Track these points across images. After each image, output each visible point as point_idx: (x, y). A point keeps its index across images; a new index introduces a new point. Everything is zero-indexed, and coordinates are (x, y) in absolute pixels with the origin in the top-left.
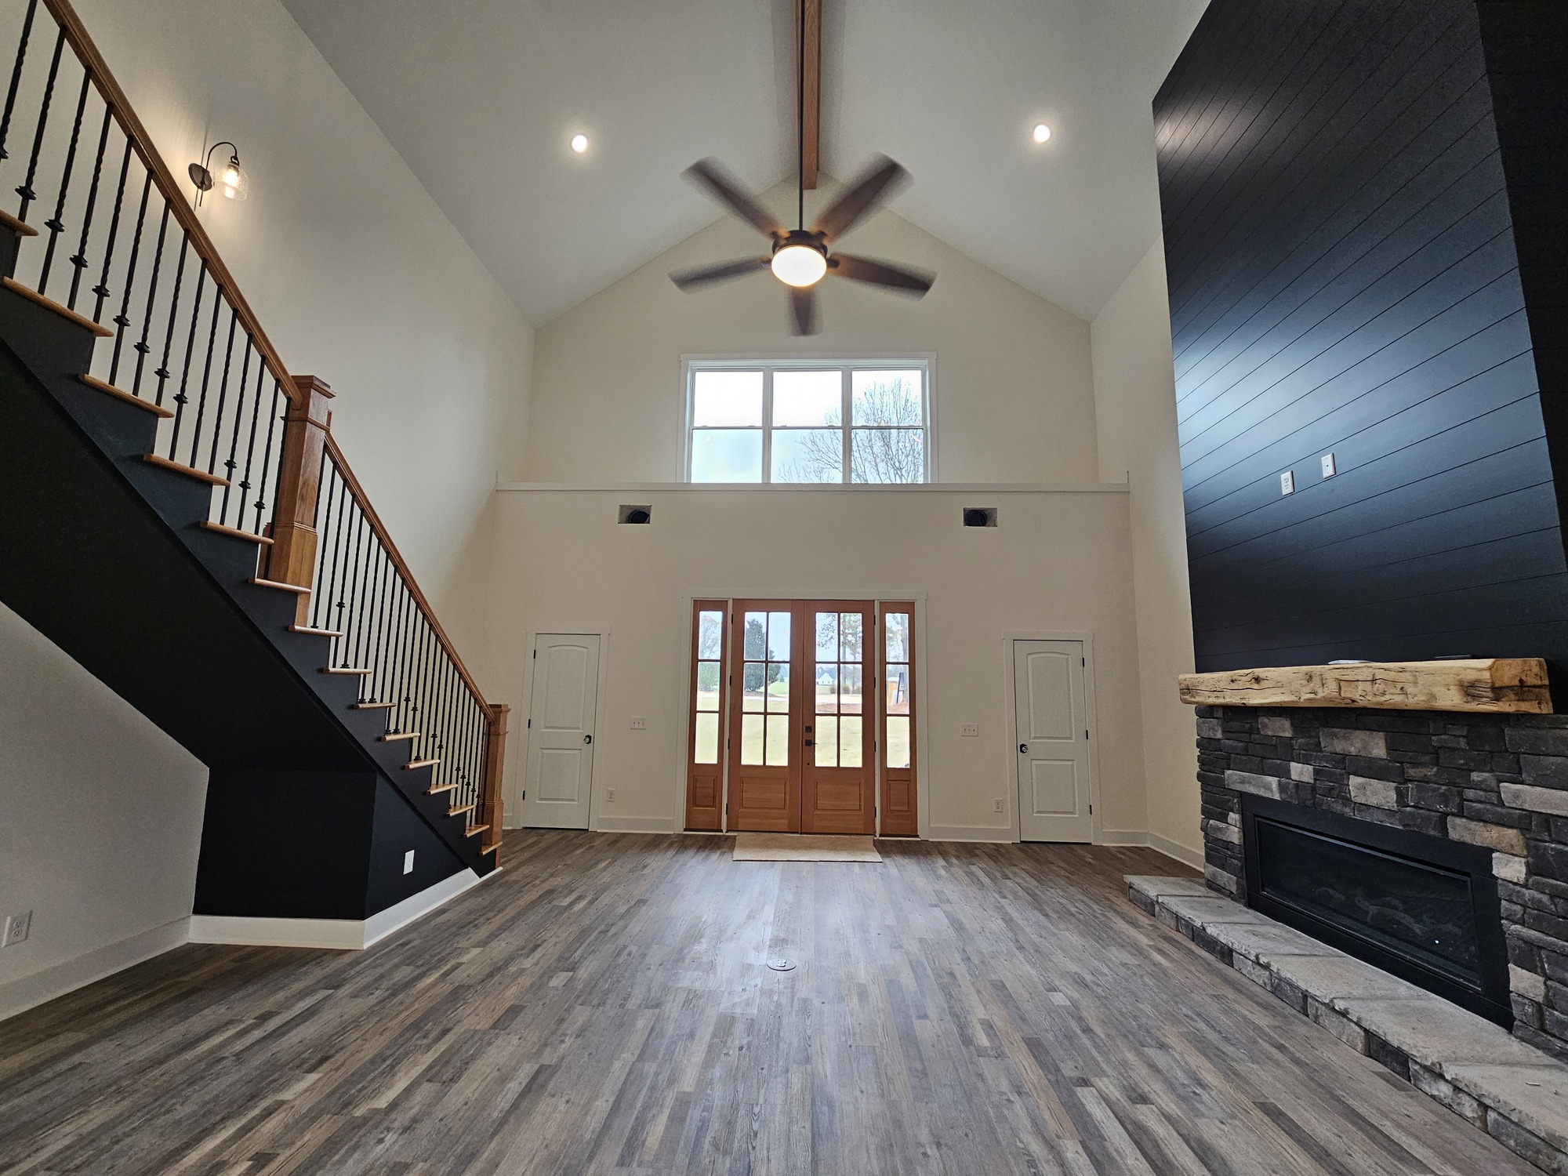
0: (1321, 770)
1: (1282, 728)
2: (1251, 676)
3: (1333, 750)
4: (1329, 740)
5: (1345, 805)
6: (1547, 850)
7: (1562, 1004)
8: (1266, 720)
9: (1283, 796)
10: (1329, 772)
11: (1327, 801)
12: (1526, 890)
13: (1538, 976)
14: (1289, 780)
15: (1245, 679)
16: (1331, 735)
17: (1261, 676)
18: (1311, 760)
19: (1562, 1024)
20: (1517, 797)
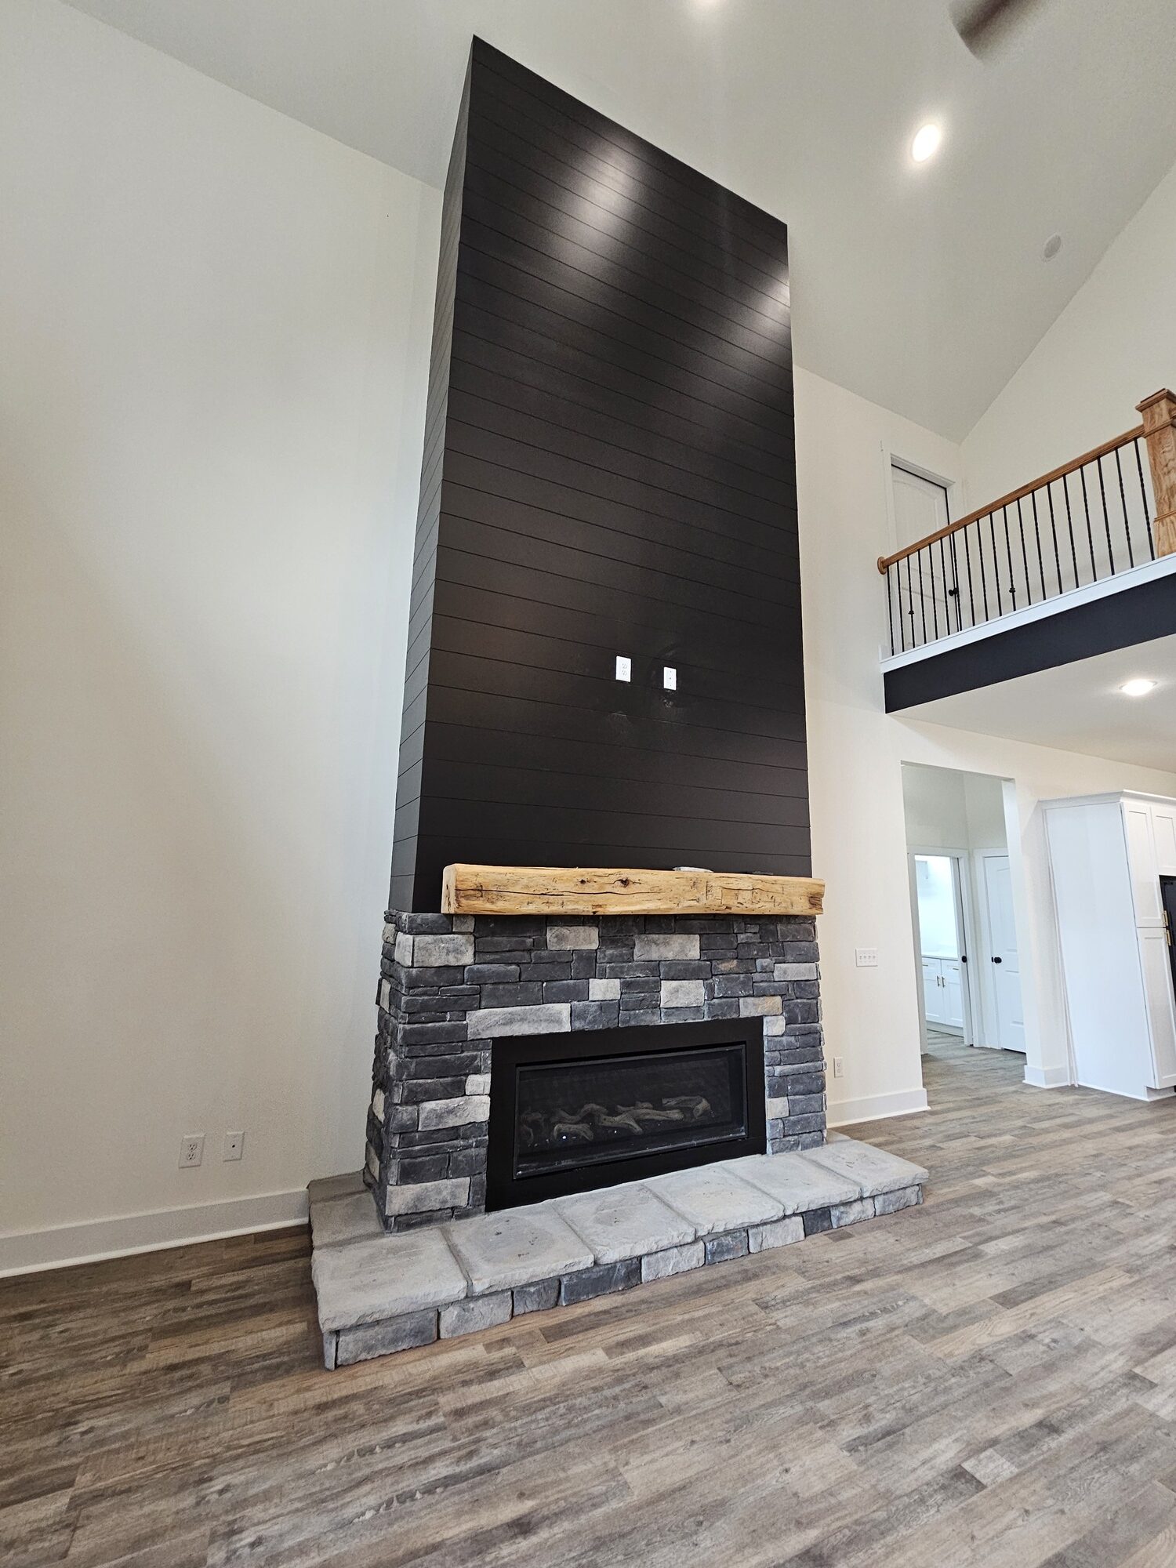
0: (632, 982)
1: (588, 939)
2: (615, 878)
3: (647, 958)
4: (647, 948)
5: (653, 1013)
6: (797, 1005)
7: (797, 1109)
8: (565, 931)
9: (579, 1025)
10: (643, 982)
11: (636, 1016)
12: (784, 1038)
13: (786, 1098)
14: (587, 1003)
15: (606, 880)
16: (649, 942)
17: (631, 878)
18: (622, 973)
19: (795, 1123)
20: (785, 973)
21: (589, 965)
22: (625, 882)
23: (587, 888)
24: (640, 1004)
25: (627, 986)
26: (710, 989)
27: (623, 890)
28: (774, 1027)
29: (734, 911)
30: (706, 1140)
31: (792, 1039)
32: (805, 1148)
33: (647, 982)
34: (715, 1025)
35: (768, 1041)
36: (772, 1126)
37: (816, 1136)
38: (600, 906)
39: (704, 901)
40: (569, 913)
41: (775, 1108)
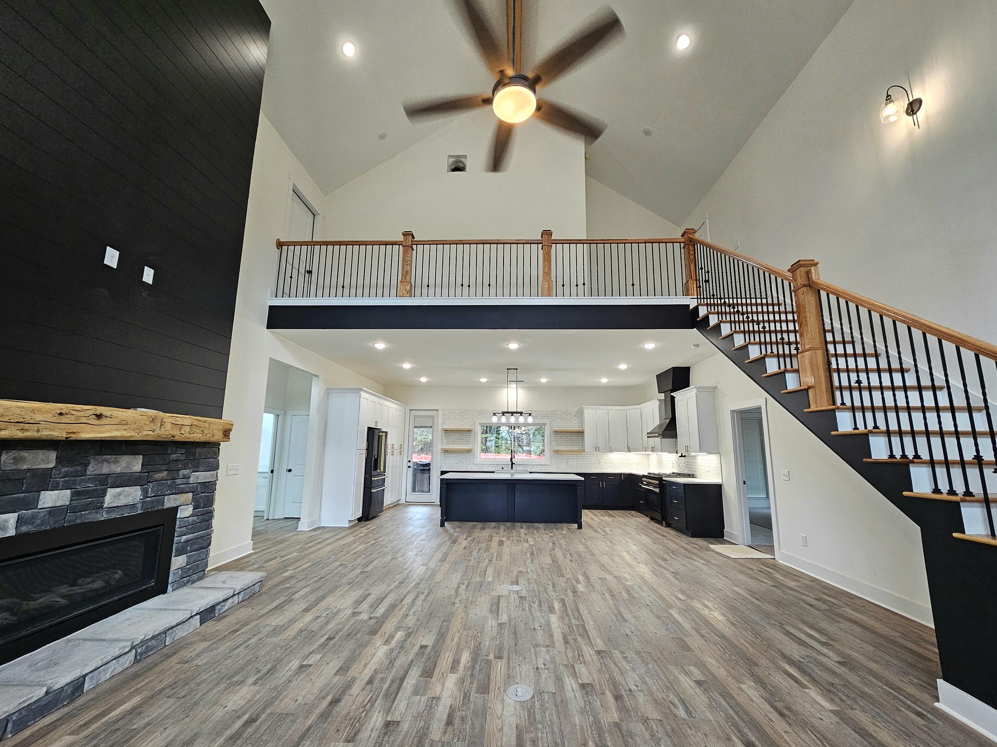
0: (82, 491)
1: (48, 460)
2: (91, 412)
3: (99, 473)
4: (100, 465)
5: (97, 513)
6: (201, 497)
7: (192, 560)
8: (25, 454)
9: (24, 529)
10: (92, 490)
11: (81, 516)
12: (190, 518)
13: (185, 555)
14: (36, 510)
15: (82, 414)
16: (102, 462)
17: (105, 413)
18: (74, 484)
19: (189, 569)
20: (198, 478)
21: (44, 481)
22: (99, 416)
23: (64, 419)
24: (86, 507)
25: (76, 495)
26: (145, 493)
27: (96, 422)
28: (185, 512)
29: (177, 438)
30: (124, 595)
31: (195, 518)
32: (193, 582)
33: (96, 490)
34: (146, 515)
35: (180, 521)
36: (174, 574)
37: (200, 574)
38: (74, 433)
39: (158, 431)
40: (44, 437)
41: (178, 562)
